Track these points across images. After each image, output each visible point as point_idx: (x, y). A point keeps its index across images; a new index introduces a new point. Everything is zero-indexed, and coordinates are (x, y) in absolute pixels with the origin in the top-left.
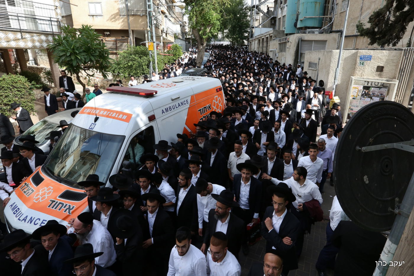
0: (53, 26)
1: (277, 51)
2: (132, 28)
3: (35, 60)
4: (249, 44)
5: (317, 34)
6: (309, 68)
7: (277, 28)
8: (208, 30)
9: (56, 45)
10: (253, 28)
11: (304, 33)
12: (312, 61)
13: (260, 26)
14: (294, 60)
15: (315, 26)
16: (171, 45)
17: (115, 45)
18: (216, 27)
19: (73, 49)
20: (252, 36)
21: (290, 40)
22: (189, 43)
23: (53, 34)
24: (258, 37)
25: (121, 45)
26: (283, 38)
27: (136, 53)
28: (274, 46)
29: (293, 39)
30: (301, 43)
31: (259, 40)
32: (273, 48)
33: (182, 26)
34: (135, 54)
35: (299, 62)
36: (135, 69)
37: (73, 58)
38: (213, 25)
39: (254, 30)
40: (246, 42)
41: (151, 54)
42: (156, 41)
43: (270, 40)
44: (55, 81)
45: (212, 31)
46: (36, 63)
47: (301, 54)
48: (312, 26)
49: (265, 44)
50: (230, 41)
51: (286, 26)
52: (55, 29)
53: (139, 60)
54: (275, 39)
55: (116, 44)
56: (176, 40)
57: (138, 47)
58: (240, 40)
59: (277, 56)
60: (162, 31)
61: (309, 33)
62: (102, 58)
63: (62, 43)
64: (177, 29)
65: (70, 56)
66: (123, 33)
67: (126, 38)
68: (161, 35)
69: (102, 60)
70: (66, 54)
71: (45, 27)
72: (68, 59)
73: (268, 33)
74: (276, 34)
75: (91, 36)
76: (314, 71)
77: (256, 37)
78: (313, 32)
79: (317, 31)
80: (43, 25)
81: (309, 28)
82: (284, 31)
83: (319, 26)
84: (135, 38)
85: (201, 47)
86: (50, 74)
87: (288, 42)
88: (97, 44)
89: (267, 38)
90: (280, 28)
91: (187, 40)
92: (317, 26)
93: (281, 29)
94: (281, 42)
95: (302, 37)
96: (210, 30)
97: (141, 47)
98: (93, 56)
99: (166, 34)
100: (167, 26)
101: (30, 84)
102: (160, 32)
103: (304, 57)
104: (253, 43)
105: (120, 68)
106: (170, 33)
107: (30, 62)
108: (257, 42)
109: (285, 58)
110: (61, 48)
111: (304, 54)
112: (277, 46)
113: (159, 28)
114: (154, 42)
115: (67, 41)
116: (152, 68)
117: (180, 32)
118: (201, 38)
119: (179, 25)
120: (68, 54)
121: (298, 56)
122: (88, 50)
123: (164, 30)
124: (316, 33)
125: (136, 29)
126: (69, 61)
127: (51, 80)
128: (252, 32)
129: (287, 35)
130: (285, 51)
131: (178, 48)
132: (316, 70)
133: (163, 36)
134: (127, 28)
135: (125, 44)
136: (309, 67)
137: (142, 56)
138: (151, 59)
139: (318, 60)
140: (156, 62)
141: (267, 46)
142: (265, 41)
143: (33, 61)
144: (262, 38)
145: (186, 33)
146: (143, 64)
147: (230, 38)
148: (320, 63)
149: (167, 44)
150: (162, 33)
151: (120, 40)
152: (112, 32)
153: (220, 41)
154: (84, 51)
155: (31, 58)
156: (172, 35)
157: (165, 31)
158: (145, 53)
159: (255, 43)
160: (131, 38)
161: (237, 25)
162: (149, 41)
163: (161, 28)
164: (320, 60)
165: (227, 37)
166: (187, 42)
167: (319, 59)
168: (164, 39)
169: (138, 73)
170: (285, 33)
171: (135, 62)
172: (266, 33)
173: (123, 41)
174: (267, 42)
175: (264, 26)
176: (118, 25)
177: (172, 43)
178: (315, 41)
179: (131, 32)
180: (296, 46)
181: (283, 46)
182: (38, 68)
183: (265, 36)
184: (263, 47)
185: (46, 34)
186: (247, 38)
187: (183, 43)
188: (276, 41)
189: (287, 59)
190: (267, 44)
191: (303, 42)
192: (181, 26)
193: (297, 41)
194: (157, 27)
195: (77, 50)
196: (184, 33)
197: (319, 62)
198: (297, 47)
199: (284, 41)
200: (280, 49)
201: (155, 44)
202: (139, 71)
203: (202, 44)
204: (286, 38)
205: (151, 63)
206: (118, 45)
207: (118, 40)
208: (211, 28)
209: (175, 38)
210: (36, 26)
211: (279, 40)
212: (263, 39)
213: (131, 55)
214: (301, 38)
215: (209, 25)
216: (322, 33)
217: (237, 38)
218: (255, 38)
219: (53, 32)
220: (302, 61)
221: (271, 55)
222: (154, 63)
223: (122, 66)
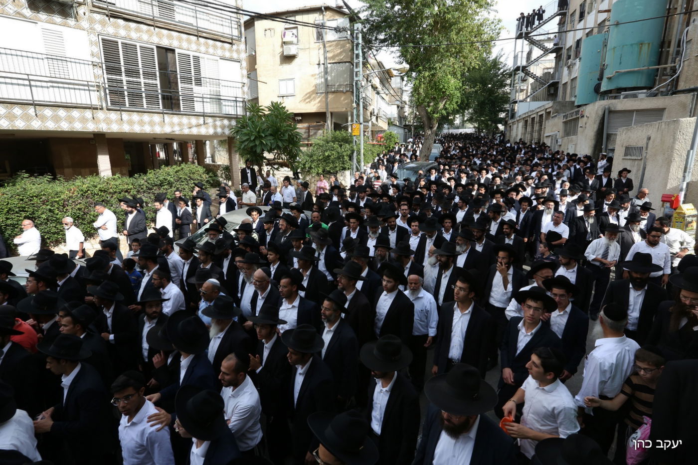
0: (238, 108)
1: (560, 135)
2: (330, 110)
3: (213, 157)
4: (508, 128)
5: (642, 99)
6: (626, 158)
7: (560, 97)
8: (441, 106)
9: (239, 127)
10: (516, 102)
11: (615, 98)
12: (633, 143)
13: (528, 100)
14: (593, 146)
15: (638, 86)
16: (382, 135)
17: (307, 134)
18: (455, 100)
19: (259, 132)
20: (513, 116)
21: (586, 113)
22: (410, 131)
23: (236, 118)
24: (524, 116)
25: (315, 134)
26: (572, 111)
27: (335, 139)
28: (553, 129)
29: (593, 111)
30: (608, 117)
31: (526, 121)
32: (552, 131)
33: (400, 108)
34: (333, 142)
35: (603, 150)
36: (333, 162)
37: (257, 143)
38: (450, 97)
39: (516, 107)
40: (501, 127)
41: (356, 141)
42: (364, 122)
43: (547, 118)
44: (233, 178)
45: (447, 106)
46: (213, 161)
47: (609, 136)
48: (633, 86)
49: (536, 127)
50: (475, 127)
51: (579, 94)
52: (240, 112)
53: (339, 150)
54: (556, 116)
55: (309, 132)
56: (391, 127)
57: (338, 132)
58: (491, 125)
59: (558, 144)
60: (371, 114)
61: (626, 97)
62: (292, 144)
63: (247, 126)
64: (393, 112)
65: (254, 140)
66: (319, 116)
67: (322, 123)
68: (369, 118)
69: (291, 146)
70: (250, 138)
71: (229, 110)
72: (251, 145)
73: (543, 108)
74: (558, 108)
75: (280, 115)
76: (636, 162)
77: (520, 116)
78: (635, 96)
79: (644, 93)
80: (227, 107)
81: (625, 89)
82: (573, 102)
83: (647, 86)
84: (334, 123)
85: (429, 132)
86: (228, 169)
87: (583, 116)
88: (287, 126)
89: (541, 116)
90: (565, 98)
91: (406, 127)
92: (642, 85)
93: (567, 99)
94: (568, 119)
95: (611, 106)
96: (444, 105)
97: (343, 132)
98: (281, 140)
99: (377, 118)
100: (379, 106)
101: (207, 176)
102: (369, 114)
103: (614, 141)
104: (515, 126)
105: (312, 162)
106: (383, 117)
107: (208, 159)
108: (521, 124)
109: (576, 145)
110: (245, 131)
111: (616, 135)
112: (561, 126)
113: (367, 109)
114: (361, 124)
115: (253, 122)
116: (355, 160)
117: (396, 116)
118: (430, 119)
119: (396, 106)
120: (252, 138)
121: (602, 138)
122: (276, 133)
123: (374, 112)
124: (641, 96)
125: (336, 110)
126: (252, 148)
127: (229, 177)
128: (513, 110)
129: (579, 106)
130: (575, 133)
131: (392, 137)
132: (641, 159)
133: (373, 120)
134: (324, 110)
135: (320, 132)
136: (626, 155)
137: (342, 143)
138: (355, 147)
139: (645, 140)
140: (362, 151)
141: (540, 130)
142: (535, 122)
143: (210, 159)
144: (532, 116)
145: (405, 118)
146: (345, 154)
147: (475, 121)
148: (650, 146)
149: (377, 133)
150: (371, 116)
151: (314, 127)
152: (305, 117)
153: (458, 128)
154: (271, 135)
155: (209, 155)
156: (385, 120)
157: (375, 114)
158: (347, 140)
159: (518, 127)
160: (329, 123)
161: (487, 101)
162: (354, 122)
163: (370, 109)
164: (651, 141)
165: (471, 120)
166: (406, 131)
167: (649, 139)
168: (373, 125)
169: (336, 167)
170: (576, 104)
171: (333, 152)
172: (538, 108)
173: (318, 128)
174: (541, 123)
175: (535, 99)
176: (312, 107)
177: (384, 131)
178: (637, 111)
179: (329, 115)
180: (598, 122)
181: (571, 127)
182: (214, 166)
183: (538, 112)
184: (532, 131)
185: (229, 117)
186: (504, 122)
187: (401, 131)
188: (559, 118)
189: (578, 146)
190: (541, 125)
191: (612, 115)
192: (398, 107)
193: (600, 113)
194: (365, 108)
195: (263, 133)
196: (402, 117)
197: (647, 144)
198: (600, 123)
199: (574, 117)
200: (565, 130)
201: (362, 126)
202: (337, 165)
203: (431, 128)
204: (579, 111)
205: (355, 154)
206: (311, 133)
207: (312, 127)
208: (446, 102)
209: (389, 124)
210: (220, 109)
211: (564, 116)
212: (533, 119)
213: (328, 143)
214: (609, 108)
215: (442, 98)
216: (655, 95)
217: (487, 120)
218: (518, 119)
219: (237, 115)
220: (610, 147)
221: (548, 142)
222: (359, 154)
223: (315, 158)
